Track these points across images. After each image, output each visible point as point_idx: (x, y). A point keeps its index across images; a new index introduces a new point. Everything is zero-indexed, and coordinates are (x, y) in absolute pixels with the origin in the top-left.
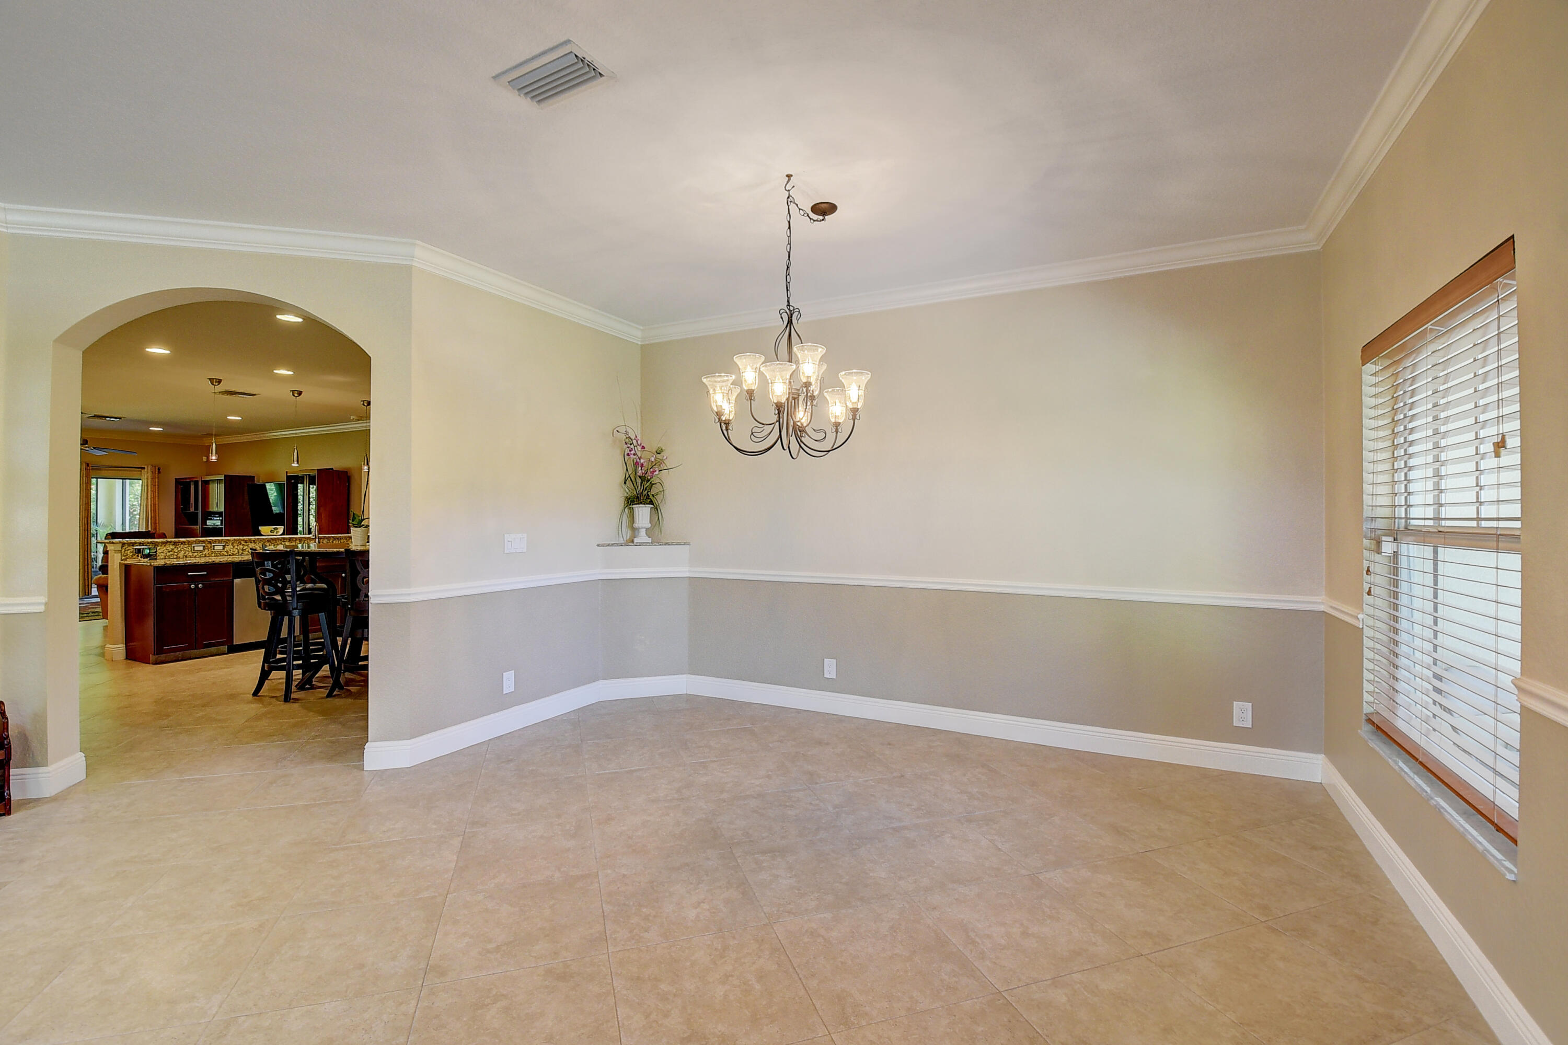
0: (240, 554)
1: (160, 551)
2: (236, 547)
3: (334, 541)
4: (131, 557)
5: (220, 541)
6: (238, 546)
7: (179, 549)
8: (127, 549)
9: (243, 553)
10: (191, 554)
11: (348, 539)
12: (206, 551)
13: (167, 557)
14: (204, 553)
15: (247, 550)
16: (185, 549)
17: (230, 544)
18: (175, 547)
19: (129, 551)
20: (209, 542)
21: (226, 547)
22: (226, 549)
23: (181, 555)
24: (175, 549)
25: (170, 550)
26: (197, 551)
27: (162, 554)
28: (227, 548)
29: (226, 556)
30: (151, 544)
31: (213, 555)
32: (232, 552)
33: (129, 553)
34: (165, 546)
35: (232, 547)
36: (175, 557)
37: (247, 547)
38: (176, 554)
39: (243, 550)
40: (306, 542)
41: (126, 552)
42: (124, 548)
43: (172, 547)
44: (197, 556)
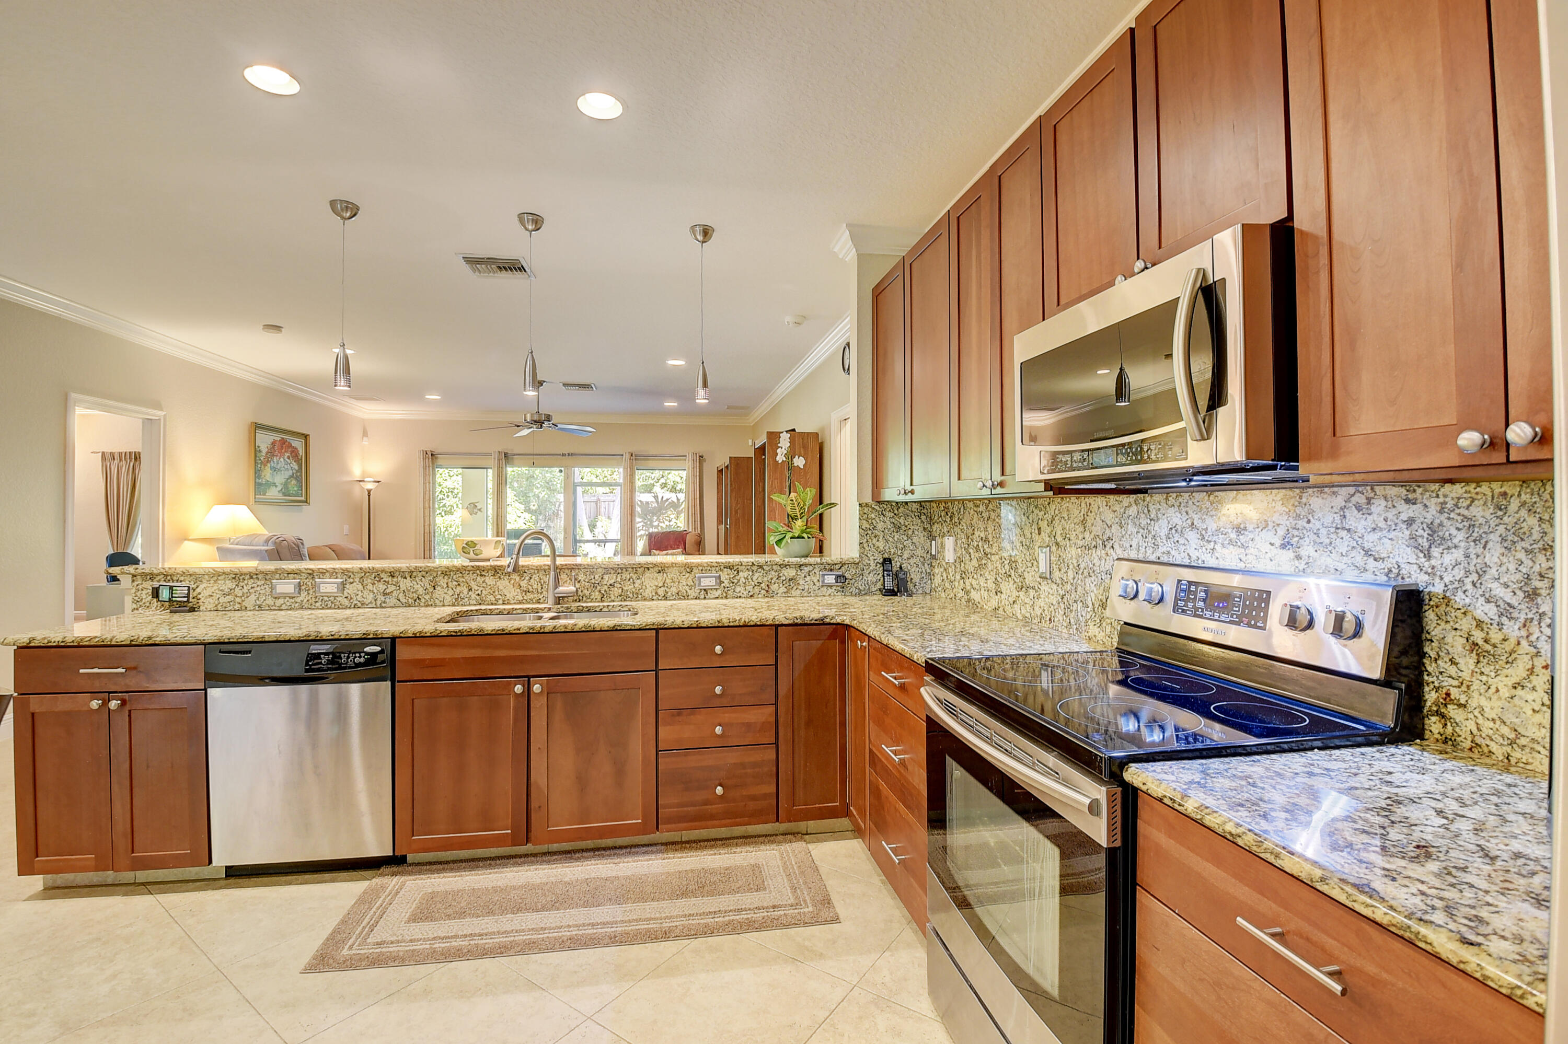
0: (379, 602)
1: (207, 593)
2: (370, 587)
3: (606, 577)
4: (148, 604)
5: (333, 573)
6: (373, 584)
7: (245, 590)
8: (140, 587)
9: (384, 602)
10: (270, 601)
11: (640, 570)
12: (304, 594)
13: (219, 607)
14: (298, 600)
15: (395, 594)
16: (259, 589)
17: (357, 580)
18: (237, 585)
19: (145, 592)
20: (310, 574)
21: (347, 586)
22: (346, 591)
23: (250, 602)
24: (237, 589)
25: (227, 590)
26: (285, 596)
27: (210, 599)
28: (351, 589)
29: (346, 608)
30: (188, 578)
31: (318, 604)
32: (359, 598)
33: (144, 596)
34: (215, 581)
35: (360, 587)
36: (237, 606)
37: (393, 588)
38: (238, 600)
39: (385, 594)
40: (535, 577)
41: (138, 594)
42: (136, 583)
43: (230, 584)
44: (284, 607)
